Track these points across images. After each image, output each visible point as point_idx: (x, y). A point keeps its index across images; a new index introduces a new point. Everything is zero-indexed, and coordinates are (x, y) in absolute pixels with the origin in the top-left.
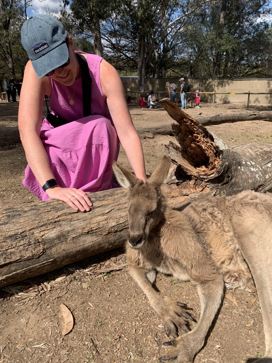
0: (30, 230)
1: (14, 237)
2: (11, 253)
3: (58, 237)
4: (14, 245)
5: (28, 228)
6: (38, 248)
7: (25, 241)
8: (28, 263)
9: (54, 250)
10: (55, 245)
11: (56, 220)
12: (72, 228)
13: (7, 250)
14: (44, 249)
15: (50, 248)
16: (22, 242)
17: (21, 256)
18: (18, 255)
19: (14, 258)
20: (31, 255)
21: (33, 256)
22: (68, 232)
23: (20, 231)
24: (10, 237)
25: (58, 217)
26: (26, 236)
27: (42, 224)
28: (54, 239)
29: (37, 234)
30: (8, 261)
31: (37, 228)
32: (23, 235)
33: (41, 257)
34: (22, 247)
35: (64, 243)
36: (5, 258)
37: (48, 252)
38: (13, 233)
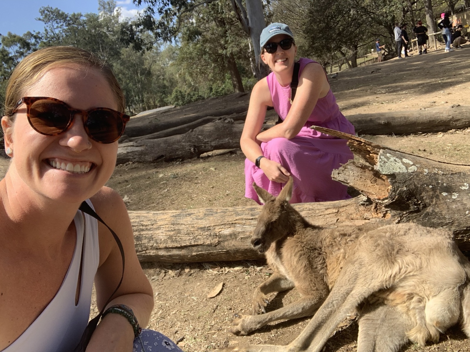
0: (214, 226)
1: (203, 229)
2: (198, 239)
3: (231, 235)
4: (201, 234)
5: (213, 225)
6: (215, 240)
7: (208, 233)
8: (209, 248)
9: (226, 243)
10: (227, 240)
11: (233, 222)
12: (243, 230)
13: (197, 236)
14: (219, 241)
15: (224, 241)
16: (206, 233)
17: (204, 242)
18: (202, 241)
19: (200, 242)
20: (209, 243)
21: (211, 244)
22: (239, 233)
23: (208, 225)
24: (201, 228)
25: (236, 220)
26: (210, 229)
27: (223, 223)
28: (227, 236)
29: (217, 230)
30: (196, 243)
31: (218, 225)
32: (208, 228)
33: (217, 247)
34: (205, 236)
35: (234, 240)
36: (194, 241)
37: (222, 244)
38: (203, 226)
